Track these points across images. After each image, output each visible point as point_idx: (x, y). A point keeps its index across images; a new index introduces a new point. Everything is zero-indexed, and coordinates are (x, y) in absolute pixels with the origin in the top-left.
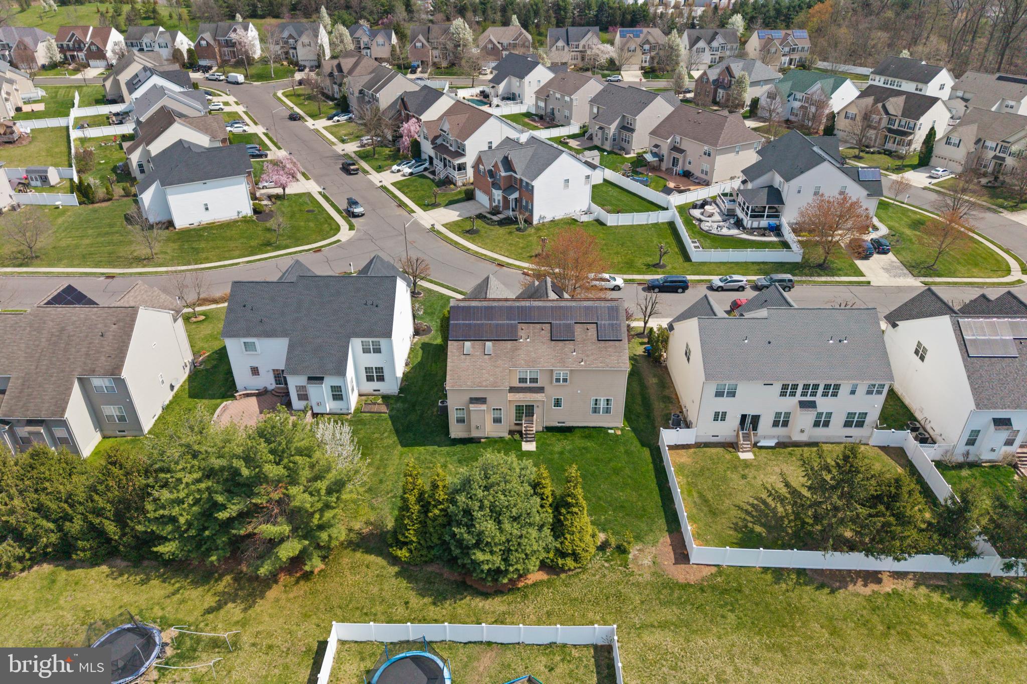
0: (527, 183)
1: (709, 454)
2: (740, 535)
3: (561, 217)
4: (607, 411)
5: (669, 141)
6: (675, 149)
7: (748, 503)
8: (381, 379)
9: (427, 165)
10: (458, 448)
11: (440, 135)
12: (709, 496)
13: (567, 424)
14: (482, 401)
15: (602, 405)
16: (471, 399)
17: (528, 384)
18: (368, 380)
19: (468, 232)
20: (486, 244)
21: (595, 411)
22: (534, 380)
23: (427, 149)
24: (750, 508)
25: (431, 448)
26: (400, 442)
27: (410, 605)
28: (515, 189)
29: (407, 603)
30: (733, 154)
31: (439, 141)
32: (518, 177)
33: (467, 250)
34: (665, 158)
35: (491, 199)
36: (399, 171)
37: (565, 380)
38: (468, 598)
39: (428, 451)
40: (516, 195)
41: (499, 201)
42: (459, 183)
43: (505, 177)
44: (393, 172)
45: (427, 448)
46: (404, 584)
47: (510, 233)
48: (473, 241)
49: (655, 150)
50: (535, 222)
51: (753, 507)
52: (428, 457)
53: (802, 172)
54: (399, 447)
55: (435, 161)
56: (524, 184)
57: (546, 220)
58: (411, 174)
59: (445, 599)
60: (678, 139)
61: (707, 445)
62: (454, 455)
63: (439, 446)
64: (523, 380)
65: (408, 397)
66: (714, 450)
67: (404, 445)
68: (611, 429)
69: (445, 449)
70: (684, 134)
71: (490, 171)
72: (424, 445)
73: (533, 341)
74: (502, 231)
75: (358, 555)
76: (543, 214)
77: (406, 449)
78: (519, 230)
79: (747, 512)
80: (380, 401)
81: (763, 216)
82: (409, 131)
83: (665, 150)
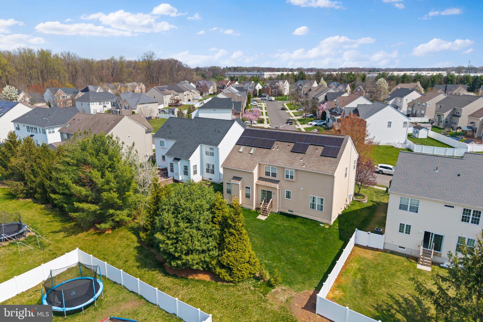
1: (390, 258)
4: (321, 208)
7: (402, 297)
8: (213, 172)
11: (335, 108)
12: (370, 281)
13: (294, 213)
14: (239, 179)
15: (317, 202)
16: (234, 177)
17: (270, 177)
18: (207, 172)
21: (313, 206)
22: (274, 175)
24: (401, 300)
27: (127, 263)
29: (127, 261)
36: (311, 124)
37: (292, 177)
38: (156, 272)
44: (308, 125)
46: (135, 253)
51: (405, 301)
55: (330, 121)
58: (316, 125)
59: (145, 267)
61: (392, 252)
64: (267, 174)
66: (396, 257)
68: (322, 223)
73: (280, 151)
75: (129, 233)
79: (397, 302)
83: (477, 124)
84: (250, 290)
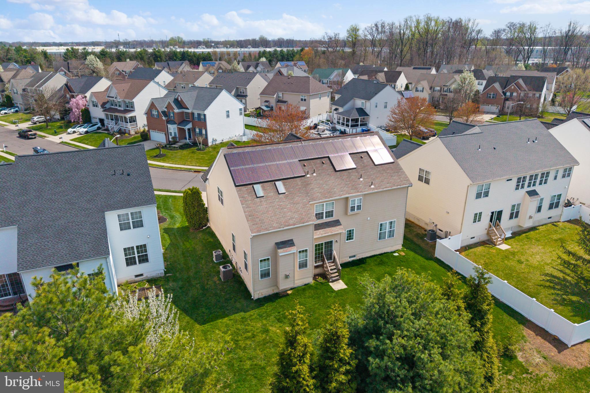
0: (199, 115)
3: (227, 140)
4: (391, 234)
5: (275, 96)
6: (279, 101)
8: (144, 259)
9: (99, 125)
10: (268, 308)
11: (108, 102)
13: (358, 257)
14: (289, 243)
15: (387, 229)
16: (277, 244)
17: (325, 220)
18: (128, 264)
19: (156, 156)
20: (176, 161)
21: (381, 236)
22: (330, 214)
23: (97, 113)
25: (238, 316)
26: (196, 321)
28: (188, 122)
30: (318, 99)
31: (108, 106)
32: (189, 111)
33: (162, 167)
34: (274, 108)
35: (167, 134)
36: (74, 132)
37: (359, 207)
39: (236, 321)
40: (190, 126)
41: (175, 133)
42: (132, 132)
43: (178, 113)
44: (69, 134)
45: (232, 317)
47: (193, 152)
48: (164, 161)
49: (267, 104)
50: (210, 144)
52: (239, 326)
53: (376, 94)
54: (197, 326)
55: (106, 122)
56: (196, 116)
57: (217, 142)
58: (87, 132)
60: (281, 95)
61: (470, 247)
62: (268, 316)
63: (245, 312)
64: (319, 216)
65: (178, 275)
66: (478, 249)
67: (203, 322)
68: (394, 252)
69: (254, 313)
70: (284, 90)
71: (164, 113)
72: (227, 316)
73: (319, 175)
74: (185, 152)
76: (215, 138)
77: (207, 326)
78: (199, 150)
80: (147, 286)
81: (358, 125)
82: (78, 104)
83: (273, 103)
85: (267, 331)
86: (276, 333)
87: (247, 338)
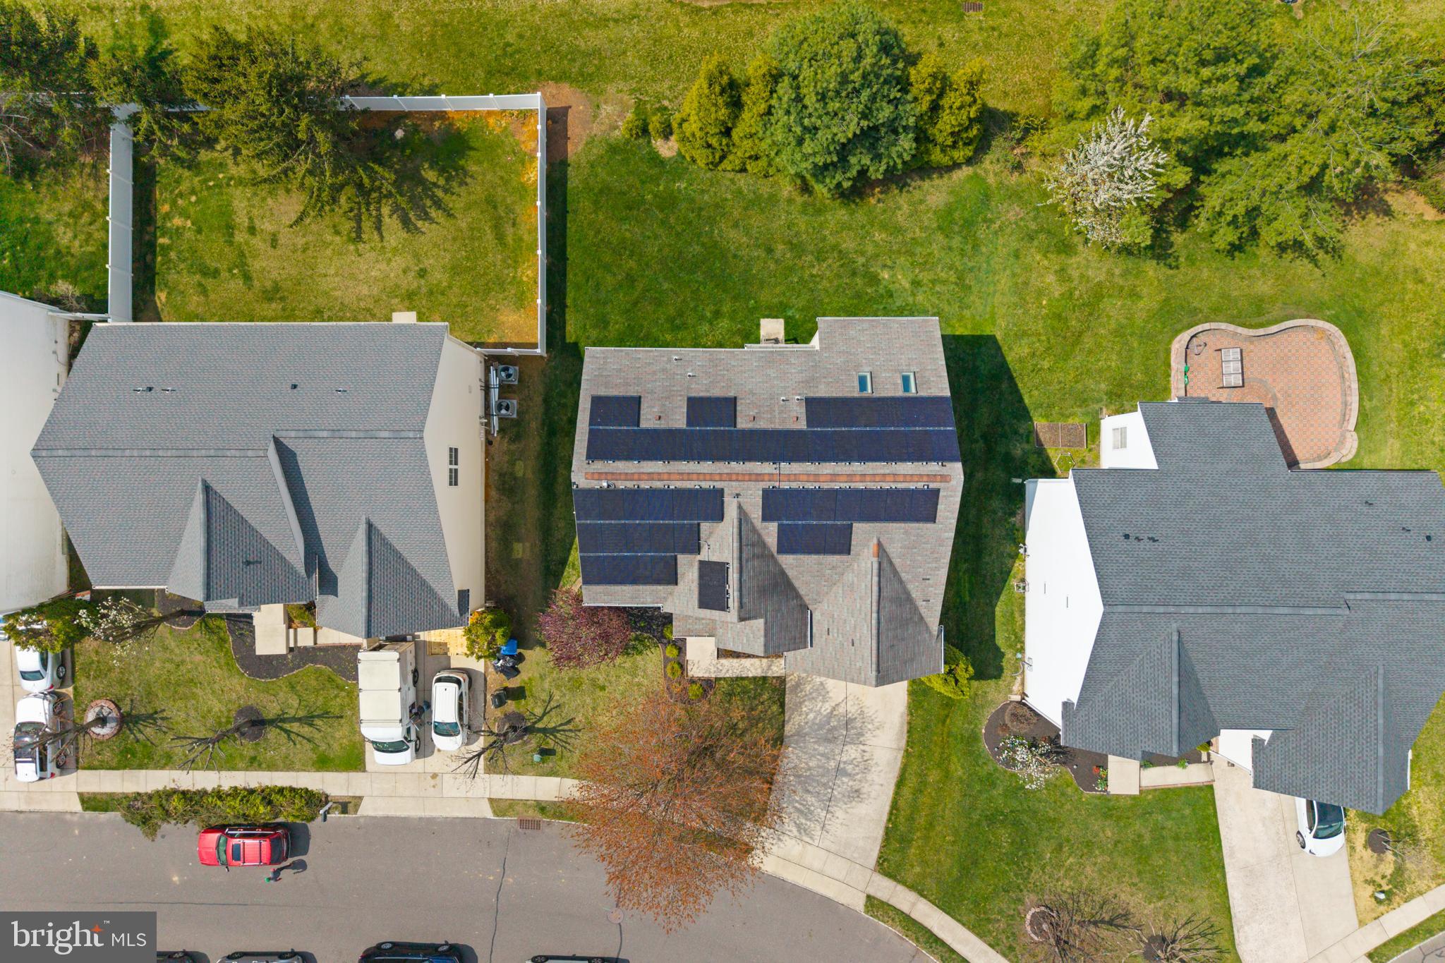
2: (462, 162)
7: (432, 221)
12: (489, 237)
24: (433, 213)
51: (426, 214)
54: (999, 335)
67: (992, 339)
77: (987, 330)
79: (438, 204)
84: (667, 98)
85: (916, 283)
86: (904, 275)
87: (944, 282)
